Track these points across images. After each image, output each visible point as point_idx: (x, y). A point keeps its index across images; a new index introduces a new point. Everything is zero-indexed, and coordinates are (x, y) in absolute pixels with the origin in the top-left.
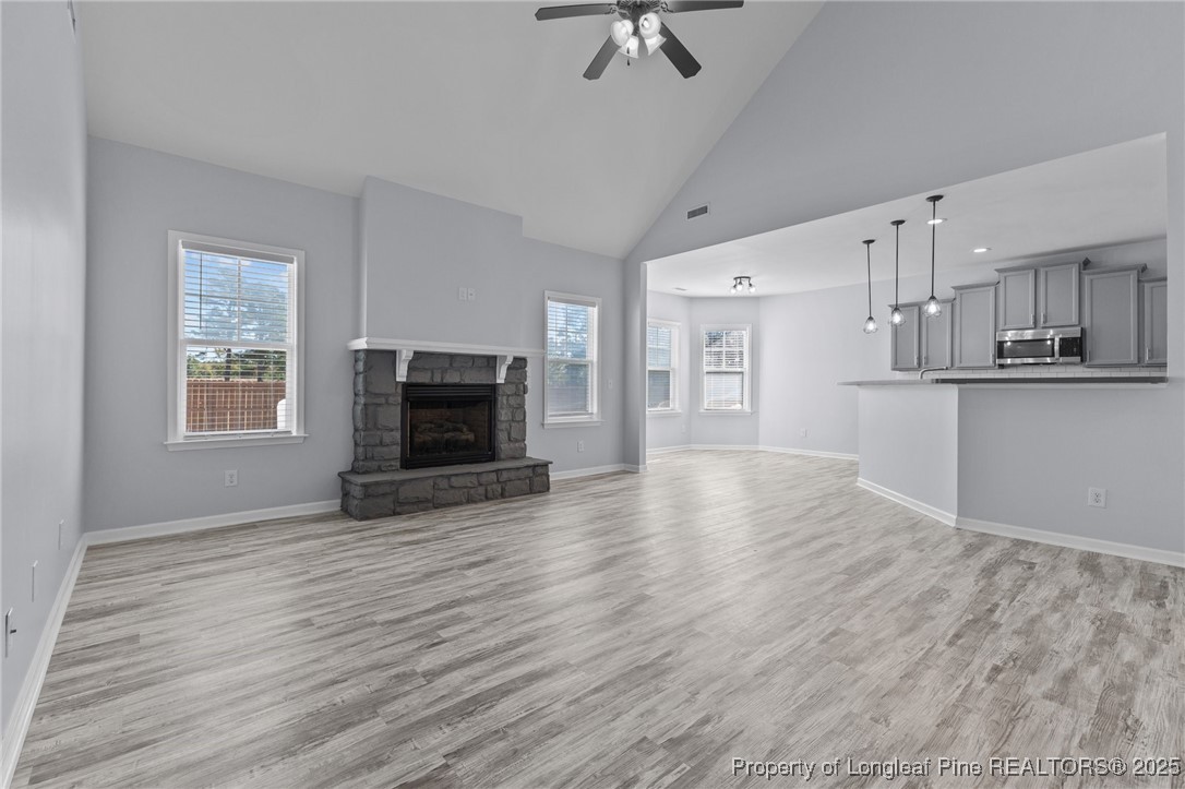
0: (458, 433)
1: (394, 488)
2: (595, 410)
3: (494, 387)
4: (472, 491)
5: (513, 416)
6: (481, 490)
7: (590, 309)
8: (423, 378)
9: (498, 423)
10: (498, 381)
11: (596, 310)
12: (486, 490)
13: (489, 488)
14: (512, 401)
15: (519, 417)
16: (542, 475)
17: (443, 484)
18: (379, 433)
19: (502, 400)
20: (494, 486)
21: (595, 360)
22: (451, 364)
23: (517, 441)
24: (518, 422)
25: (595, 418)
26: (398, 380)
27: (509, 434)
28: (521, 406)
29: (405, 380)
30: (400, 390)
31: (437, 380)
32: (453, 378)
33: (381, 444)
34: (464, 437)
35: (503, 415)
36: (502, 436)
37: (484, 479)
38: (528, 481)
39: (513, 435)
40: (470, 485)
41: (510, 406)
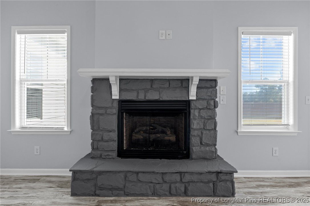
0: (164, 135)
1: (94, 176)
2: (291, 122)
3: (188, 103)
4: (158, 186)
5: (205, 125)
6: (166, 187)
7: (285, 37)
8: (131, 96)
9: (191, 130)
10: (191, 98)
11: (291, 38)
12: (170, 187)
13: (173, 186)
14: (204, 113)
15: (209, 126)
16: (226, 181)
17: (133, 178)
18: (101, 133)
19: (194, 113)
20: (178, 185)
21: (291, 79)
22: (151, 86)
23: (208, 145)
24: (209, 130)
25: (291, 129)
26: (113, 97)
27: (201, 139)
28: (212, 118)
29: (118, 98)
30: (116, 105)
31: (141, 97)
32: (153, 96)
33: (102, 140)
34: (167, 138)
35: (195, 124)
36: (194, 141)
37: (167, 178)
38: (211, 185)
39: (204, 140)
40: (154, 181)
41: (202, 117)
